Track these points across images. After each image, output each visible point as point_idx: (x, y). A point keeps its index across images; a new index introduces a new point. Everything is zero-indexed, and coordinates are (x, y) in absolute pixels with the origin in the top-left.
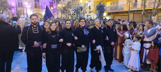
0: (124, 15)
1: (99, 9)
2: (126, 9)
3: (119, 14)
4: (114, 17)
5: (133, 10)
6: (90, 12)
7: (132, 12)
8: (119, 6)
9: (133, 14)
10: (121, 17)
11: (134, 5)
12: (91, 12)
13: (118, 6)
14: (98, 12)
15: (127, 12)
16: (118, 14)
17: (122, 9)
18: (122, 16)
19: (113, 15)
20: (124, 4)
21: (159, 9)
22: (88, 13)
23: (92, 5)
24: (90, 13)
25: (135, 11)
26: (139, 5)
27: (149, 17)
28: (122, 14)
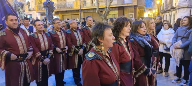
0: (75, 14)
1: (47, 7)
2: (76, 8)
3: (69, 13)
4: (63, 17)
5: (83, 8)
6: (30, 10)
7: (83, 11)
8: (68, 4)
9: (84, 13)
10: (72, 17)
11: (83, 3)
12: (32, 10)
13: (66, 4)
14: (47, 10)
15: (77, 11)
16: (67, 13)
17: (71, 7)
18: (72, 15)
19: (62, 14)
20: (73, 2)
21: (111, 8)
22: (28, 11)
23: (33, 1)
24: (30, 12)
25: (85, 10)
26: (88, 3)
27: (103, 16)
28: (71, 13)
